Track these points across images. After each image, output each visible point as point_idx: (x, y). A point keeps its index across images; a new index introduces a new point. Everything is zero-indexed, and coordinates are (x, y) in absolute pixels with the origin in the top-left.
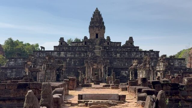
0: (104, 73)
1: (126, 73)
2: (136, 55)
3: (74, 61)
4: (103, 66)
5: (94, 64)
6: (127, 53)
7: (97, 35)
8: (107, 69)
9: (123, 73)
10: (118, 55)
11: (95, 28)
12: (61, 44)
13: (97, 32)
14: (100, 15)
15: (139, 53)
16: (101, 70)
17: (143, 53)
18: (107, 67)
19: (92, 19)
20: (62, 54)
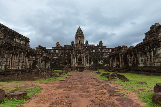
0: (86, 62)
1: (101, 62)
2: (106, 51)
3: (64, 55)
4: (85, 56)
5: (78, 55)
7: (80, 42)
8: (88, 59)
9: (99, 62)
10: (94, 51)
11: (78, 38)
12: (57, 45)
13: (80, 40)
14: (81, 31)
16: (83, 59)
17: (110, 49)
18: (88, 57)
19: (77, 33)
20: (57, 51)
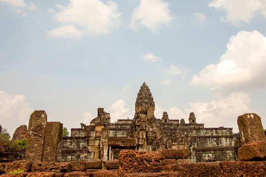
6: (194, 131)
15: (210, 131)
